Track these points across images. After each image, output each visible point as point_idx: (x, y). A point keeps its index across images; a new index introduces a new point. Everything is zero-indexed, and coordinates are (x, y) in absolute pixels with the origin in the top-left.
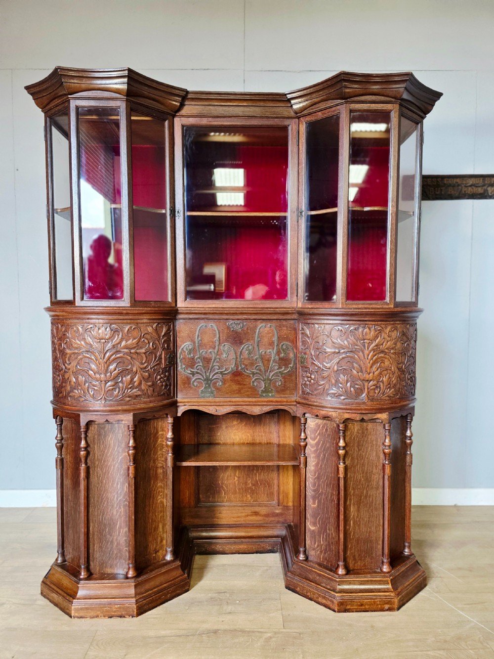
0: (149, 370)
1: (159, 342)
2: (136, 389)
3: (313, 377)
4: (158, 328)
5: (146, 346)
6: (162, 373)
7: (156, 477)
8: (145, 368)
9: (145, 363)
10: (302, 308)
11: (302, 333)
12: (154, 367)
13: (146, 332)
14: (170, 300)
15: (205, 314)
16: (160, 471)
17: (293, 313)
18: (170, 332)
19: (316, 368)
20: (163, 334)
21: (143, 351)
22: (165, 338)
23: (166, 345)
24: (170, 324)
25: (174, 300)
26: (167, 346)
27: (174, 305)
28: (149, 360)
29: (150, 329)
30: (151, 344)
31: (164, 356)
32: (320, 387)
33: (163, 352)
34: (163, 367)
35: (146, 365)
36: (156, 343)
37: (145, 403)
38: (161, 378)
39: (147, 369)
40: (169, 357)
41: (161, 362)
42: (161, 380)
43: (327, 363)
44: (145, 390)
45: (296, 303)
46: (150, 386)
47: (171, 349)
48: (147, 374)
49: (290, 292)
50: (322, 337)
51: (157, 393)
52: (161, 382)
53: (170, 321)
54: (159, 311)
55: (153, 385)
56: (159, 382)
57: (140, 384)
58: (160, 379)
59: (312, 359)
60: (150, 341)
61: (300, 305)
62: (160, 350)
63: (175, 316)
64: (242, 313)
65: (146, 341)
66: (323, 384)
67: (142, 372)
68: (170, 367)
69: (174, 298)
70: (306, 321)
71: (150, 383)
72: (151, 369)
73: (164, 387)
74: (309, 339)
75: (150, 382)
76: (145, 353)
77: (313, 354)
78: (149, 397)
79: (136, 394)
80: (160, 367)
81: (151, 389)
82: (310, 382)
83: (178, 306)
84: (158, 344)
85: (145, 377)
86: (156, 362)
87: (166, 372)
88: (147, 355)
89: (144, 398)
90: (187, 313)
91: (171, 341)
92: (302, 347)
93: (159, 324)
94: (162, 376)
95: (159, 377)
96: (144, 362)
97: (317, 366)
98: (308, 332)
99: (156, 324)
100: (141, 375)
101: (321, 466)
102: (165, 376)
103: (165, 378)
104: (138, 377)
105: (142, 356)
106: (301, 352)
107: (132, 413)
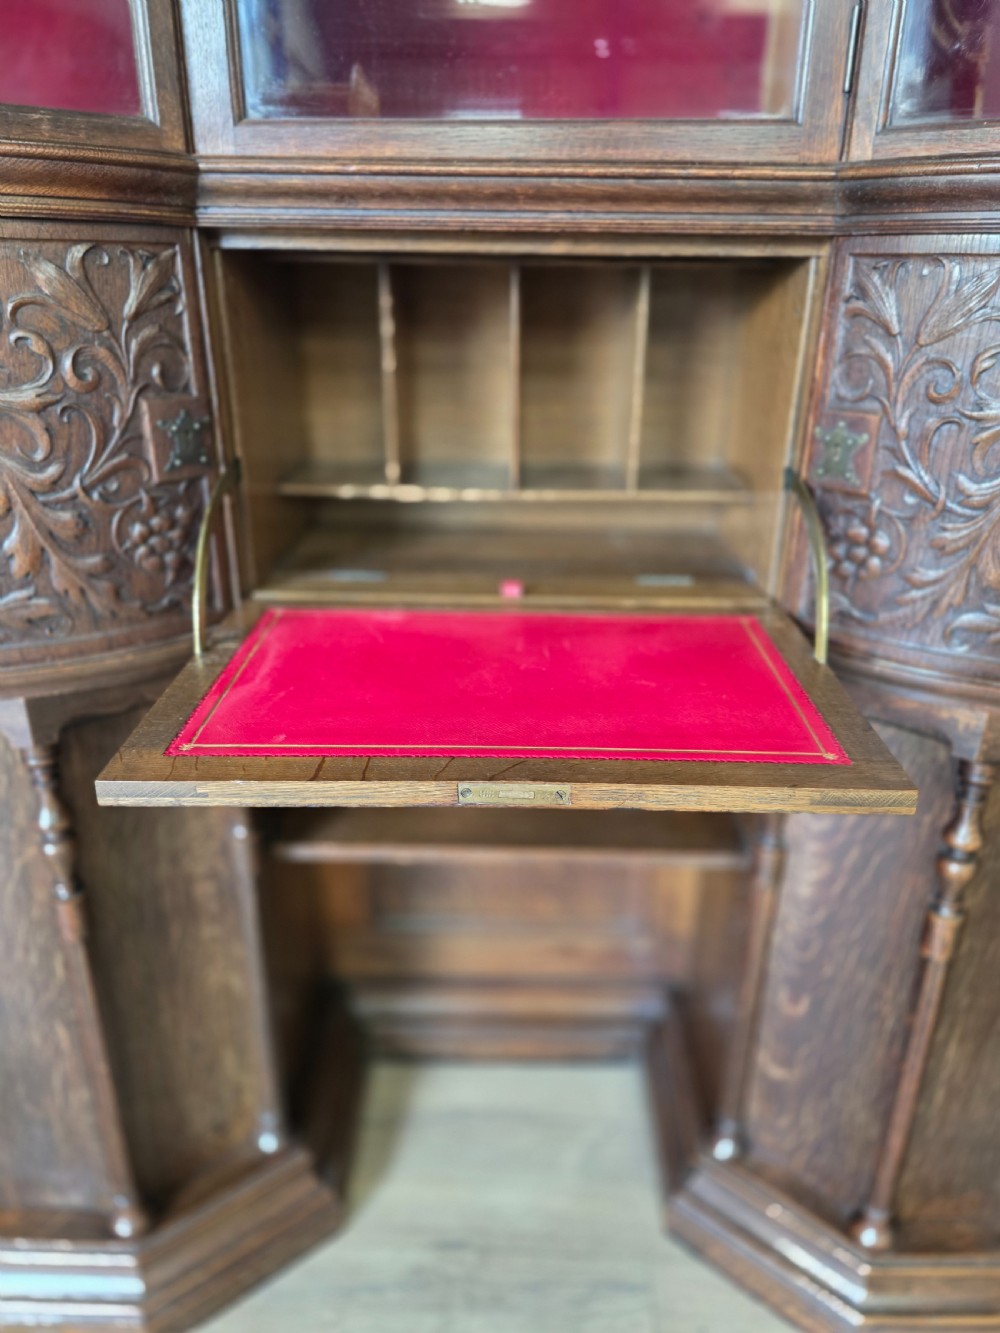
0: (74, 497)
1: (111, 349)
2: (22, 587)
3: (882, 541)
4: (94, 274)
5: (39, 372)
6: (155, 510)
7: (190, 911)
8: (55, 484)
9: (47, 461)
10: (873, 163)
11: (855, 315)
12: (104, 479)
13: (27, 295)
14: (150, 110)
15: (344, 196)
16: (204, 890)
17: (818, 198)
18: (172, 301)
19: (910, 500)
20: (130, 306)
21: (27, 395)
22: (147, 332)
23: (155, 371)
24: (166, 254)
25: (176, 115)
26: (163, 374)
27: (179, 145)
28: (69, 448)
29: (45, 273)
30: (67, 363)
31: (154, 429)
32: (915, 594)
33: (144, 406)
34: (156, 478)
35: (53, 470)
36: (94, 360)
37: (80, 652)
38: (151, 532)
39: (66, 494)
40: (184, 429)
41: (138, 455)
42: (154, 541)
43: (975, 478)
44: (74, 595)
45: (836, 139)
46: (91, 575)
47: (186, 388)
48: (66, 516)
49: (814, 71)
50: (972, 334)
51: (137, 604)
52: (152, 551)
53: (164, 235)
54: (75, 168)
55: (110, 566)
56: (142, 550)
57: (39, 561)
58: (144, 539)
59: (896, 453)
60: (56, 345)
61: (863, 148)
62: (127, 393)
63: (192, 208)
64: (541, 197)
65: (36, 346)
66: (935, 582)
67: (36, 509)
68: (193, 483)
69: (173, 100)
70: (889, 244)
71: (94, 560)
72: (87, 490)
73: (170, 576)
74: (891, 347)
75: (92, 553)
76: (41, 410)
77: (902, 425)
78: (96, 622)
79: (25, 613)
80: (139, 483)
81: (104, 585)
82: (862, 564)
83: (203, 148)
84: (111, 364)
85: (66, 534)
86: (113, 455)
87: (175, 502)
88: (54, 421)
89: (73, 629)
90: (249, 194)
91: (182, 346)
92: (844, 391)
93: (95, 247)
94: (155, 522)
95: (137, 530)
96: (39, 456)
97: (914, 490)
98: (890, 310)
99: (78, 251)
100: (39, 523)
101: (845, 891)
102: (173, 523)
103: (175, 534)
104: (24, 534)
105: (24, 428)
106: (834, 419)
107: (20, 701)
